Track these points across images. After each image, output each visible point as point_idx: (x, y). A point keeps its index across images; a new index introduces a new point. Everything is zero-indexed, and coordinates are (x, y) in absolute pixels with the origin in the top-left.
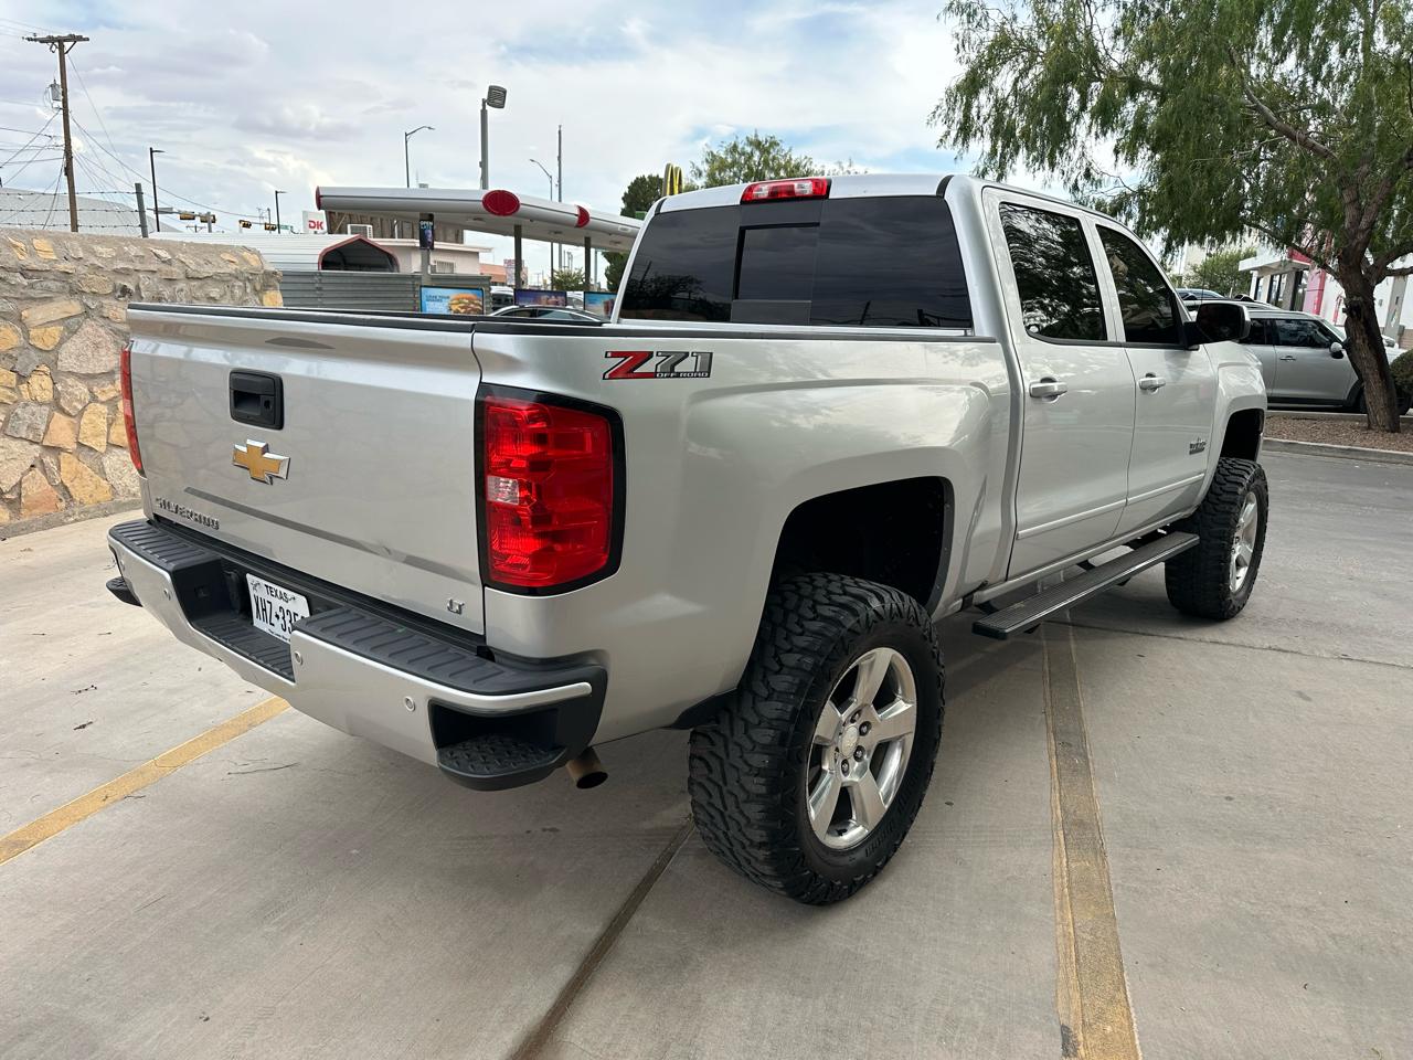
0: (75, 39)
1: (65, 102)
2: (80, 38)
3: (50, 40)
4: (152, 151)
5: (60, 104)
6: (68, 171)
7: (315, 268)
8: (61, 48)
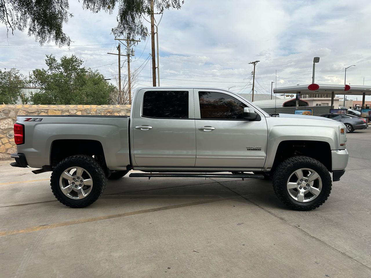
0: (257, 62)
1: (254, 75)
2: (258, 61)
3: (253, 63)
4: (272, 82)
5: (253, 76)
6: (253, 89)
7: (282, 107)
8: (255, 64)
